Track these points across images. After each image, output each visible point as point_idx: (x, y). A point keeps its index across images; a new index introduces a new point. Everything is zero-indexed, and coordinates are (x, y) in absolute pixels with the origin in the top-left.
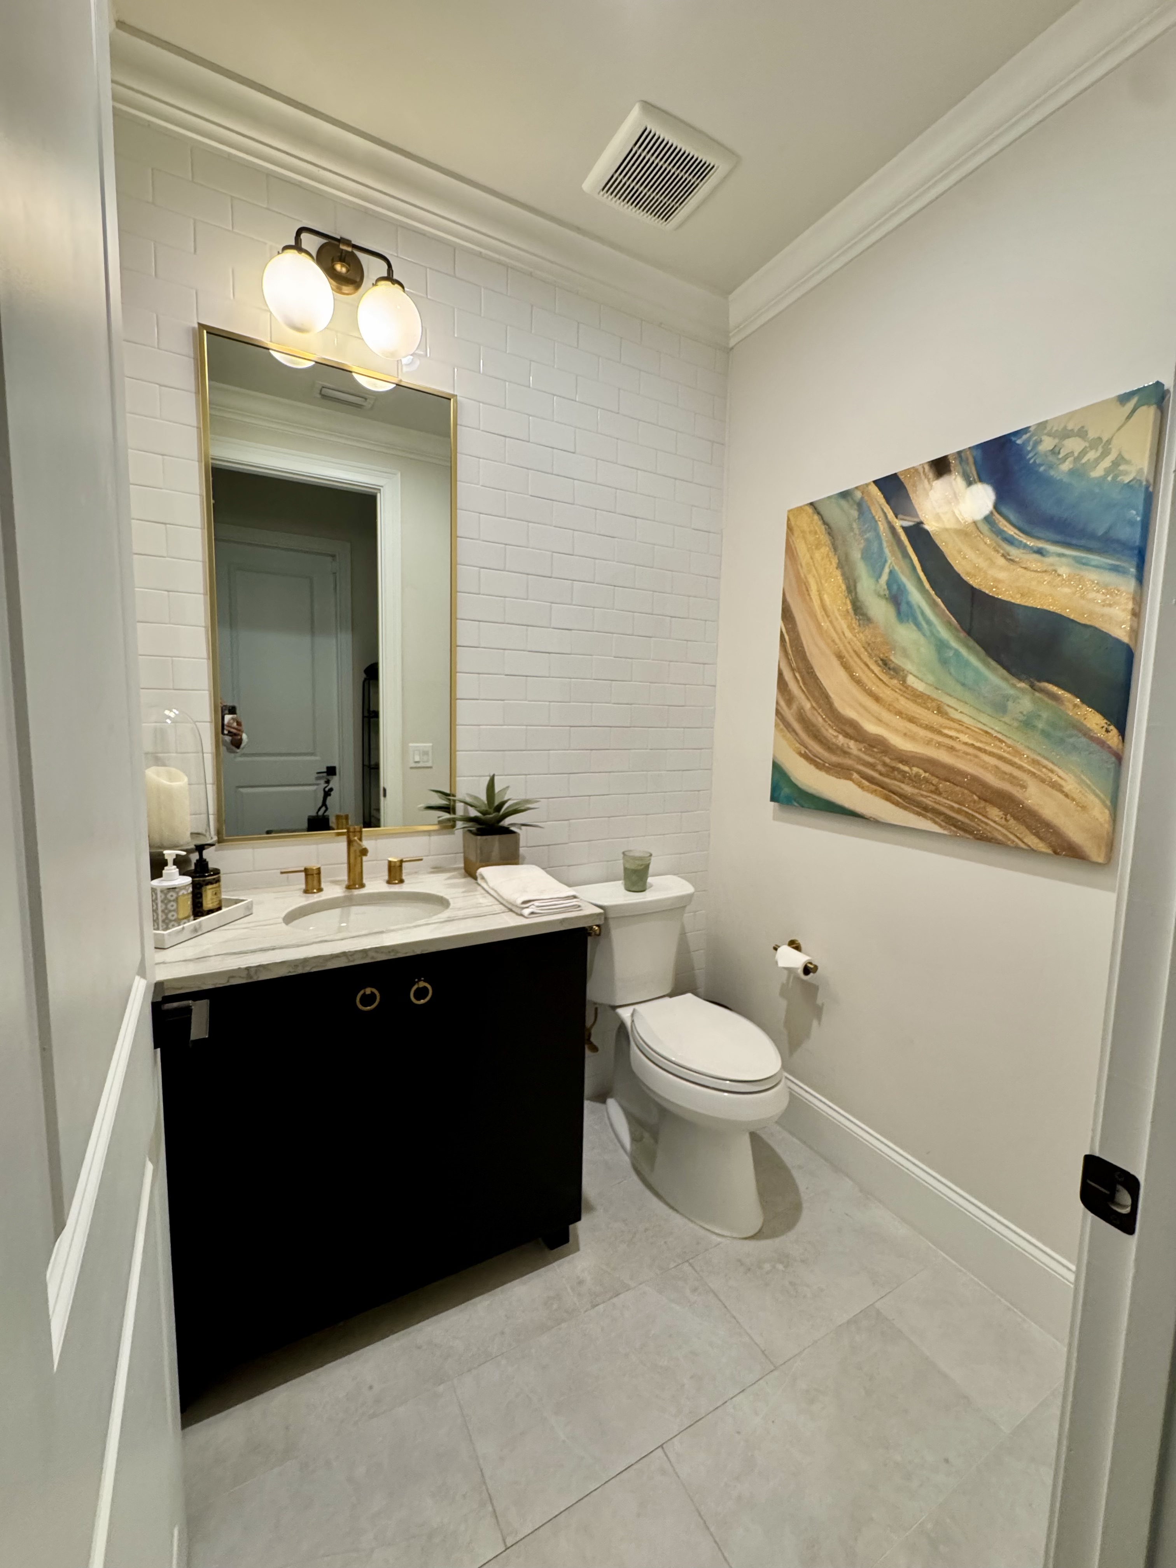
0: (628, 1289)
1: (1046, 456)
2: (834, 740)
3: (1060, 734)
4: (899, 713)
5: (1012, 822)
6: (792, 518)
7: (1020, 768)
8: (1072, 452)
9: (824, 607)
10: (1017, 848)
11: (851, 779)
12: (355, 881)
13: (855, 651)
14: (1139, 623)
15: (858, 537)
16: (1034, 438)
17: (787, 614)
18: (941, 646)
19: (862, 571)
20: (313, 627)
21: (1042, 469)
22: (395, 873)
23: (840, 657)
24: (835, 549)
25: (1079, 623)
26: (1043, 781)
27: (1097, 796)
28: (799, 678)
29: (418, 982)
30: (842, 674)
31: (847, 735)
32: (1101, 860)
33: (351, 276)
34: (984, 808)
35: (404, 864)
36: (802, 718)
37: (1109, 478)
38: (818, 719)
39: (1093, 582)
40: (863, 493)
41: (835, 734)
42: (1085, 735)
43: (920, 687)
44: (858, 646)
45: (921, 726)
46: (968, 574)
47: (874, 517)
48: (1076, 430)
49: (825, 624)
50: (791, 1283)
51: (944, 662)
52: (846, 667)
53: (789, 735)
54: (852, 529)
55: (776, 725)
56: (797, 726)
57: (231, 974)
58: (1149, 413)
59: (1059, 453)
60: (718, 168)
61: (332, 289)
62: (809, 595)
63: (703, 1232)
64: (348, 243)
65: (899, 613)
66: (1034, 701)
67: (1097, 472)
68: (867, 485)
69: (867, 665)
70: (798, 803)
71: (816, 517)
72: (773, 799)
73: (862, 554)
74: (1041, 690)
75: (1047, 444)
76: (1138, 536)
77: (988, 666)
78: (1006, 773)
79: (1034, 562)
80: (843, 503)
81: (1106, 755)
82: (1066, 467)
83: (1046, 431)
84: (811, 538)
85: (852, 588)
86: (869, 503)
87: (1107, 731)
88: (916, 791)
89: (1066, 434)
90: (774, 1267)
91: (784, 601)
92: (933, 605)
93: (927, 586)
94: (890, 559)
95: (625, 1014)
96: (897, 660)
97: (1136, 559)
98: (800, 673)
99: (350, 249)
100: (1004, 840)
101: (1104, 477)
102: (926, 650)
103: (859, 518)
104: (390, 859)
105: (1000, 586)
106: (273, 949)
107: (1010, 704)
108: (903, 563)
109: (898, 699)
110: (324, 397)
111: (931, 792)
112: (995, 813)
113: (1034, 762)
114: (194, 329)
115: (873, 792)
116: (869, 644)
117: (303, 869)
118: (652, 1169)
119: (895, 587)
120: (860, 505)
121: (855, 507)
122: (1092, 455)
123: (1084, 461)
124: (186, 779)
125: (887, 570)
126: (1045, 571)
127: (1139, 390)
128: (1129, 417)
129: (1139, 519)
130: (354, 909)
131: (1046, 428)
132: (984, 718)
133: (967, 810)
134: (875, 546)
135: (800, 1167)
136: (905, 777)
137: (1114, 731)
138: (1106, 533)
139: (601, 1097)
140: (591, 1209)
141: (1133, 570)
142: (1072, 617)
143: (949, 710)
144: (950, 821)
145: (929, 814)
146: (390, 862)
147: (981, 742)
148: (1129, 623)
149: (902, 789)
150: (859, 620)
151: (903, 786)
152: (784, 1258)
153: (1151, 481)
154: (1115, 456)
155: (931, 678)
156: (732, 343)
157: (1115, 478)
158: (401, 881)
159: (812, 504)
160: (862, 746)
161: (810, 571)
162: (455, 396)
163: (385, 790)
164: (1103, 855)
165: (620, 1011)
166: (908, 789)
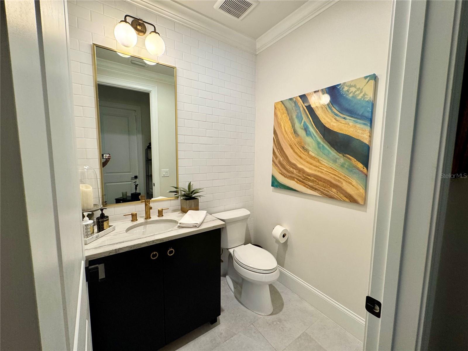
0: (235, 334)
1: (346, 92)
2: (289, 169)
3: (351, 169)
4: (308, 162)
5: (339, 193)
6: (275, 105)
7: (341, 178)
8: (352, 91)
9: (286, 131)
10: (340, 200)
11: (294, 180)
12: (148, 217)
13: (295, 144)
14: (371, 139)
15: (295, 111)
16: (342, 87)
17: (275, 132)
18: (319, 143)
19: (296, 121)
20: (129, 132)
21: (344, 95)
22: (160, 213)
23: (290, 146)
24: (288, 114)
25: (356, 139)
26: (347, 182)
27: (361, 186)
28: (279, 151)
29: (170, 249)
30: (291, 151)
31: (293, 168)
32: (363, 204)
33: (142, 30)
34: (331, 189)
35: (163, 210)
36: (280, 162)
37: (362, 99)
38: (285, 163)
39: (359, 127)
40: (296, 99)
41: (289, 167)
42: (358, 169)
43: (313, 155)
44: (295, 142)
45: (313, 166)
46: (325, 123)
47: (299, 106)
48: (353, 85)
49: (286, 136)
50: (282, 327)
51: (319, 148)
52: (292, 148)
53: (276, 167)
54: (293, 109)
55: (273, 165)
56: (279, 165)
57: (110, 252)
58: (372, 82)
59: (349, 91)
60: (253, 4)
61: (137, 34)
62: (281, 127)
63: (256, 314)
64: (142, 20)
65: (307, 133)
66: (344, 159)
67: (359, 97)
68: (297, 97)
69: (298, 148)
70: (279, 187)
71: (283, 105)
72: (272, 186)
73: (296, 116)
74: (346, 157)
75: (346, 89)
76: (370, 115)
77: (331, 149)
78: (337, 179)
79: (343, 121)
80: (290, 101)
81: (363, 175)
82: (351, 95)
83: (345, 85)
84: (281, 111)
85: (293, 126)
86: (298, 102)
87: (363, 168)
88: (312, 184)
89: (351, 86)
90: (277, 323)
91: (274, 129)
92: (316, 132)
93: (314, 126)
94: (304, 118)
95: (231, 251)
96: (306, 147)
97: (370, 122)
98: (279, 150)
99: (142, 22)
100: (337, 198)
101: (361, 99)
102: (314, 145)
103: (295, 106)
104: (159, 209)
105: (334, 127)
106: (123, 242)
107: (337, 160)
108: (307, 119)
109: (307, 158)
110: (132, 63)
111: (317, 184)
112: (334, 190)
113: (344, 176)
114: (91, 45)
115: (301, 184)
116: (298, 142)
117: (131, 214)
118: (241, 297)
119: (305, 126)
120: (295, 102)
121: (294, 103)
122: (357, 93)
123: (356, 94)
124: (92, 188)
125: (303, 121)
126: (346, 124)
127: (369, 76)
128: (367, 83)
129: (370, 111)
130: (148, 225)
131: (345, 84)
132: (330, 164)
133: (326, 189)
134: (300, 114)
135: (283, 292)
136: (309, 180)
137: (365, 168)
138: (362, 114)
139: (225, 276)
140: (223, 310)
141: (369, 125)
142: (353, 137)
143: (321, 162)
144: (322, 193)
145: (316, 191)
146: (159, 210)
147: (330, 171)
148: (368, 139)
149: (308, 183)
150: (296, 135)
151: (309, 182)
152: (280, 320)
153: (373, 100)
154: (364, 93)
155: (316, 152)
156: (257, 53)
157: (364, 99)
158: (163, 216)
159: (281, 101)
160: (297, 171)
161: (281, 121)
162: (176, 67)
163: (154, 184)
164: (363, 202)
165: (230, 250)
166: (310, 184)
